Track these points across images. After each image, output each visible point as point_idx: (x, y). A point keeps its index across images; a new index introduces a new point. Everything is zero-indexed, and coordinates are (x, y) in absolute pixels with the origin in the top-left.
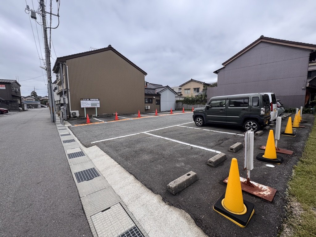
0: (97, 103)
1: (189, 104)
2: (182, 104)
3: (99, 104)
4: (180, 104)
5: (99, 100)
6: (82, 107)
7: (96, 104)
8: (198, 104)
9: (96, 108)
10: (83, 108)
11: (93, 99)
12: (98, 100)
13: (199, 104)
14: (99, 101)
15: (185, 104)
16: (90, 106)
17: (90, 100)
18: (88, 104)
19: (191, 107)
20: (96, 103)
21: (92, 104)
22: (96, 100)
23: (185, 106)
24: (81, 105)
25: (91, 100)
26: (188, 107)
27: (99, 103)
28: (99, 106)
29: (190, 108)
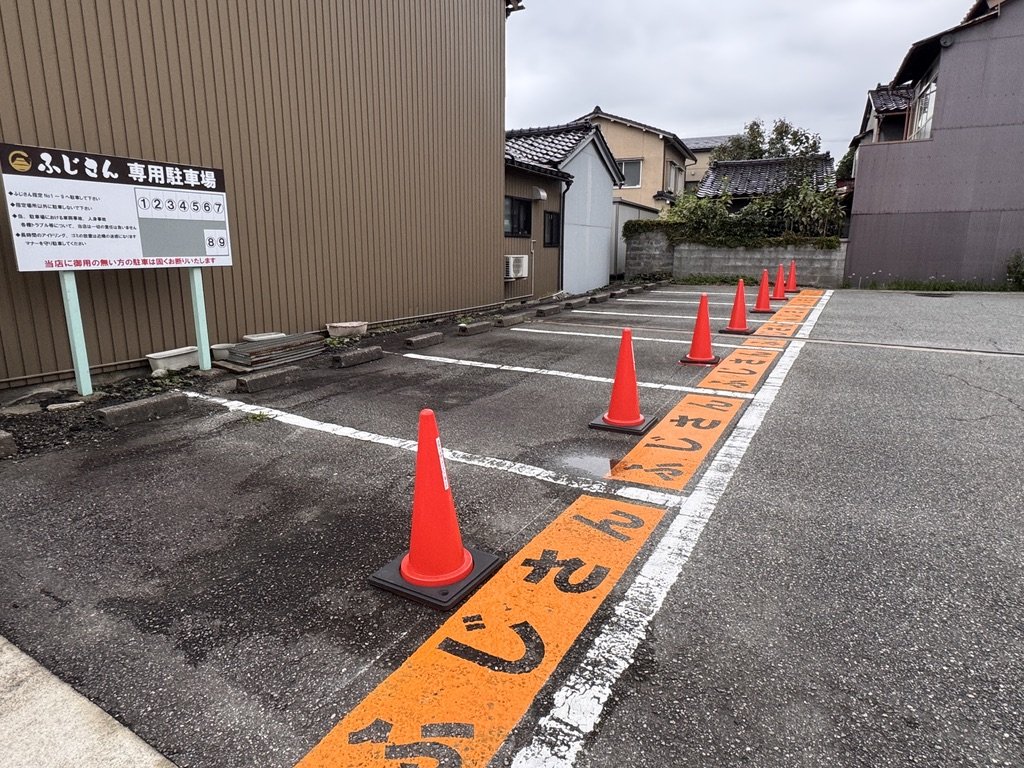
0: (202, 215)
1: (721, 244)
2: (664, 244)
3: (225, 234)
4: (657, 245)
5: (220, 187)
6: (30, 258)
7: (191, 234)
8: (788, 242)
9: (197, 279)
10: (48, 282)
11: (155, 172)
12: (209, 179)
13: (790, 248)
14: (221, 198)
15: (693, 247)
16: (124, 253)
17: (125, 178)
18: (109, 231)
19: (732, 263)
20: (189, 215)
21: (150, 230)
22: (192, 177)
23: (690, 256)
24: (19, 243)
25: (136, 171)
26: (715, 265)
27: (223, 216)
28: (223, 257)
29: (722, 268)
